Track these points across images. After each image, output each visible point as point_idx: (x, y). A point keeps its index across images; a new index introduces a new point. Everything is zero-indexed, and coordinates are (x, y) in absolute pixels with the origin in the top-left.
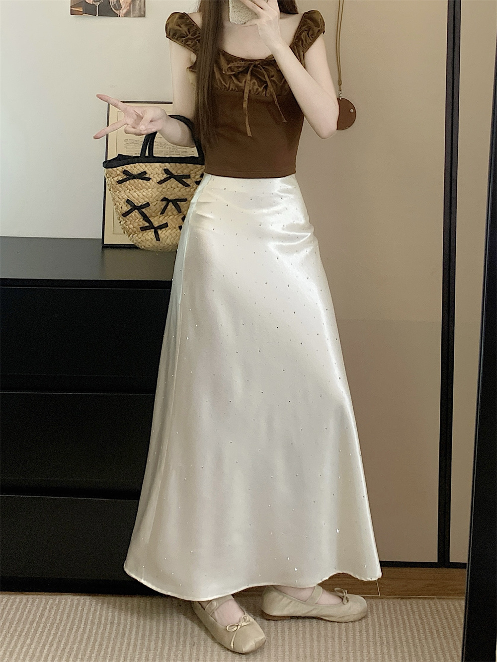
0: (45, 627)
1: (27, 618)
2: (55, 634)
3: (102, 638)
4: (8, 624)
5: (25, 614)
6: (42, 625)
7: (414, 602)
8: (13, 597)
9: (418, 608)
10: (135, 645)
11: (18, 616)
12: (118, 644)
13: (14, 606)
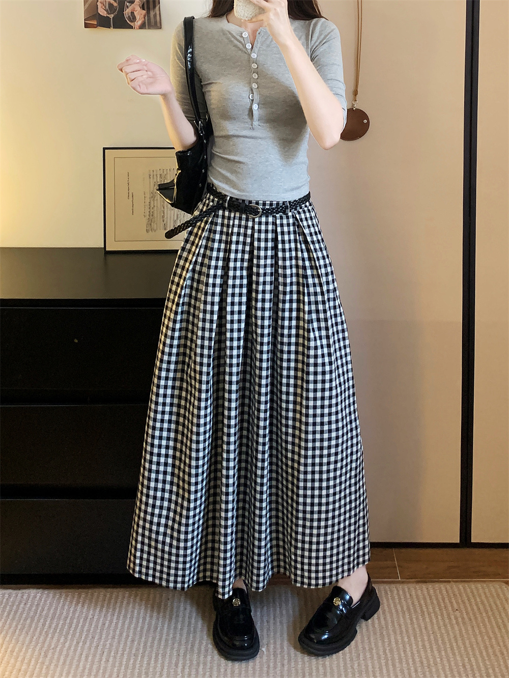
0: (78, 622)
1: (61, 614)
2: (88, 631)
3: (135, 634)
4: (42, 621)
5: (59, 610)
6: (75, 621)
7: (430, 586)
8: (46, 592)
9: (435, 592)
10: (167, 640)
11: (52, 611)
12: (150, 639)
13: (48, 601)
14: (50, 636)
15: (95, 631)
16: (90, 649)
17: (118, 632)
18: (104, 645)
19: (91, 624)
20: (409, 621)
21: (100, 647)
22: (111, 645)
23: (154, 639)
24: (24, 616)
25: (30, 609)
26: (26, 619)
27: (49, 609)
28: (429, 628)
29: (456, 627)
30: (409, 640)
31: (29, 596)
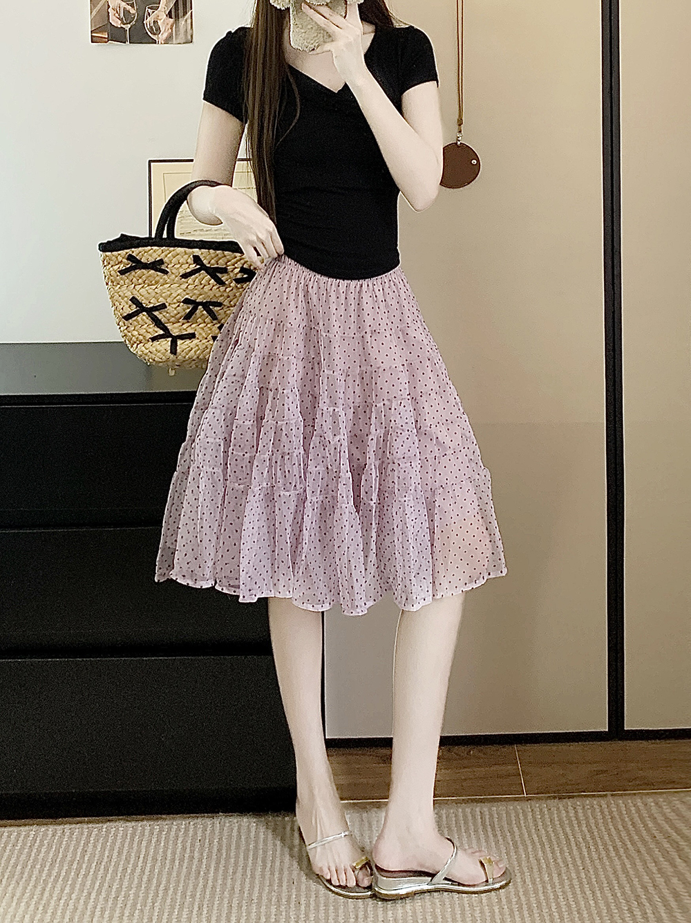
8: (43, 829)
10: (214, 888)
11: (51, 855)
12: (191, 887)
13: (46, 841)
14: (50, 885)
15: (113, 879)
16: (106, 900)
17: (145, 879)
18: (127, 897)
19: (106, 870)
20: (550, 855)
21: (121, 898)
22: (137, 896)
23: (195, 887)
24: (13, 861)
25: (20, 852)
26: (15, 866)
27: (47, 852)
28: (579, 863)
29: (617, 862)
30: (551, 879)
31: (19, 835)
